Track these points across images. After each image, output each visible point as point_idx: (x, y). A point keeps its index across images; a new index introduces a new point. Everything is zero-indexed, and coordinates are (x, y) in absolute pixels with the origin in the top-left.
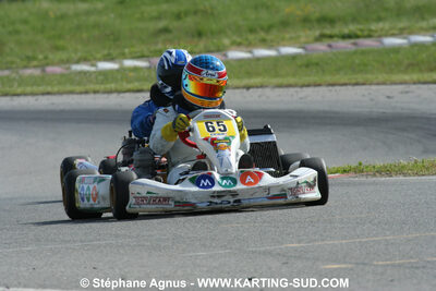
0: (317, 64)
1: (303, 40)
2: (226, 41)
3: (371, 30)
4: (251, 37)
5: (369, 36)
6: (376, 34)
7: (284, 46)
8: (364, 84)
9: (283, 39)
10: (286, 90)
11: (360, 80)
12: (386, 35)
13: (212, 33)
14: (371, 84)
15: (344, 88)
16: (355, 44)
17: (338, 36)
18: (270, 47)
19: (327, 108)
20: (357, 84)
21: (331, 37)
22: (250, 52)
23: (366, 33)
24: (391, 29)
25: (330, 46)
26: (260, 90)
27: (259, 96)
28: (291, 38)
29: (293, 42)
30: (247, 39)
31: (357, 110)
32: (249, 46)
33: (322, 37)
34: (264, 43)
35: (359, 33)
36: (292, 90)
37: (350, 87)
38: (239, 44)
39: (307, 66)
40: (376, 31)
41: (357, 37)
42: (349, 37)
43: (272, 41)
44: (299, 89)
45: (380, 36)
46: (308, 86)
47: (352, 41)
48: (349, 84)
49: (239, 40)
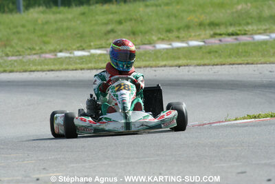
0: (216, 52)
1: (202, 36)
2: (154, 38)
3: (246, 31)
4: (170, 35)
5: (245, 34)
6: (250, 33)
7: (191, 40)
8: (252, 64)
9: (190, 36)
10: (203, 67)
11: (249, 61)
12: (256, 34)
13: (141, 32)
14: (257, 64)
15: (240, 66)
16: (236, 39)
17: (225, 34)
18: (182, 41)
19: (233, 79)
20: (248, 64)
21: (221, 35)
22: (170, 44)
23: (243, 32)
24: (258, 29)
25: (220, 41)
26: (187, 67)
27: (188, 71)
28: (195, 36)
29: (197, 38)
30: (168, 37)
31: (253, 79)
32: (169, 40)
33: (215, 35)
34: (178, 38)
35: (239, 32)
36: (207, 68)
37: (244, 66)
38: (163, 39)
39: (209, 53)
40: (249, 31)
41: (237, 34)
42: (233, 34)
43: (183, 37)
44: (212, 67)
45: (252, 34)
46: (217, 65)
47: (234, 37)
48: (243, 64)
49: (162, 37)
